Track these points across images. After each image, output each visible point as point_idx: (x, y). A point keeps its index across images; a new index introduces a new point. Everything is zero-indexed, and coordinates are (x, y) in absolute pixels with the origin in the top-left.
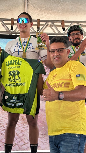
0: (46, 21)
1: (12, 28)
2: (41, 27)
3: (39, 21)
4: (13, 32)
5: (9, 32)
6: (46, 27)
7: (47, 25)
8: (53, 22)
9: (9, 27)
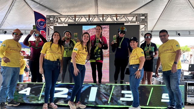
0: (107, 15)
1: (89, 20)
2: (104, 18)
3: (103, 15)
4: (90, 22)
5: (88, 22)
6: (108, 18)
7: (108, 17)
8: (111, 15)
9: (88, 19)
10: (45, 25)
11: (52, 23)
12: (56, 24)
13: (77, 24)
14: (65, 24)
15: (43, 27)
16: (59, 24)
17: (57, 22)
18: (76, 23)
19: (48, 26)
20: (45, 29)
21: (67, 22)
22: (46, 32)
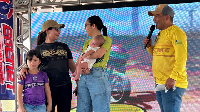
10: (12, 11)
11: (26, 7)
12: (35, 8)
13: (85, 5)
14: (57, 7)
15: (6, 16)
16: (42, 8)
17: (38, 2)
18: (83, 4)
19: (18, 14)
20: (11, 22)
21: (61, 3)
22: (13, 28)
